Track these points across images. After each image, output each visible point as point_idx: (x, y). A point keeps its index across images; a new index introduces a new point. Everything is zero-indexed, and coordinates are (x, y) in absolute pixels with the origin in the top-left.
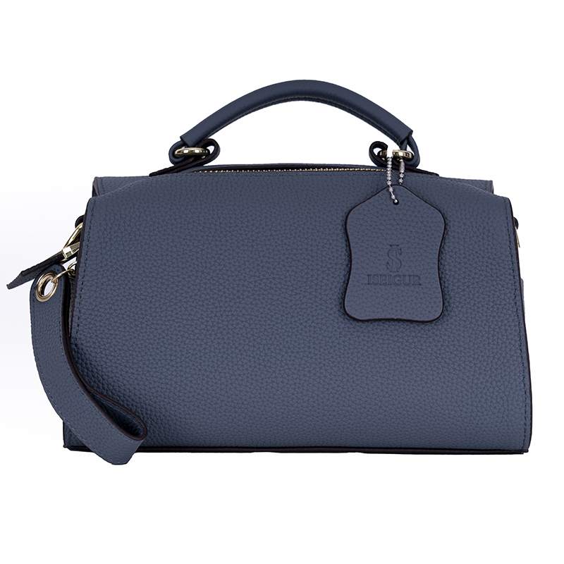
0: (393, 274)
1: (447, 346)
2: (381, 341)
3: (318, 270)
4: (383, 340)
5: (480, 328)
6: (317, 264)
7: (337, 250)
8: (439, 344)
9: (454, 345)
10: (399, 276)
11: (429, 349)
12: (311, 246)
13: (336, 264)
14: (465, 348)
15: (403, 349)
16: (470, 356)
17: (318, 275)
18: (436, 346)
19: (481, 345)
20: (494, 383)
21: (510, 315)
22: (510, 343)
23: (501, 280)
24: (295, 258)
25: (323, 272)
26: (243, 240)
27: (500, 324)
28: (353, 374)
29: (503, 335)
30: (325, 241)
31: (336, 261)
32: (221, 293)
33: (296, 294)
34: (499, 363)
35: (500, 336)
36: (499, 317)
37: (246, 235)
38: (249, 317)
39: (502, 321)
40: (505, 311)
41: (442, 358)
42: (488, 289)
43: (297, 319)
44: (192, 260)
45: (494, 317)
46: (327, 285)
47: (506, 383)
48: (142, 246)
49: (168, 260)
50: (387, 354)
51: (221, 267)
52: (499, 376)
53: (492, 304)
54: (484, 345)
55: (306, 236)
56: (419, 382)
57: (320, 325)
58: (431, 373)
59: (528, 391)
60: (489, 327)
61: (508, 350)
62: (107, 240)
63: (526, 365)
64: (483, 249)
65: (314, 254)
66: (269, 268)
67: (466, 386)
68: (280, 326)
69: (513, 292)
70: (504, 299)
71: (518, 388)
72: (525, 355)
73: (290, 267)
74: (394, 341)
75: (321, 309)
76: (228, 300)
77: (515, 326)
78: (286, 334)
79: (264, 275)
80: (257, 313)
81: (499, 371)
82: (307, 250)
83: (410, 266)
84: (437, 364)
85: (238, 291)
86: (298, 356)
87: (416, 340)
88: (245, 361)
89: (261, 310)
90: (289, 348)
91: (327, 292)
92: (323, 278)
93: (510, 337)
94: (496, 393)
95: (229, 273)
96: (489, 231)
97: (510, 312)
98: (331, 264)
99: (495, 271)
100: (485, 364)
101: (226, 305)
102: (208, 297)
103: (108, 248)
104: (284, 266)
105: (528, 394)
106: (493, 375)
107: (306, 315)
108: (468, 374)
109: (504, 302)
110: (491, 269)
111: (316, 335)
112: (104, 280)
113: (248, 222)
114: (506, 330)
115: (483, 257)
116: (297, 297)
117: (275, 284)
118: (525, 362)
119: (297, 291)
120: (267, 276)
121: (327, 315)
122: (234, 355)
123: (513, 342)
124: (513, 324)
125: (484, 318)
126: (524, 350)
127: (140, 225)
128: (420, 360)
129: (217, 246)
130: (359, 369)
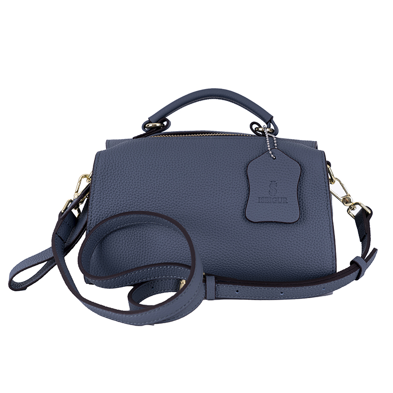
0: (272, 197)
1: (290, 232)
2: (254, 229)
3: (220, 191)
4: (255, 229)
5: (308, 222)
6: (219, 188)
7: (230, 180)
8: (286, 231)
9: (294, 232)
10: (276, 198)
11: (280, 234)
12: (216, 178)
13: (230, 187)
14: (300, 233)
15: (266, 233)
16: (303, 237)
17: (220, 193)
18: (284, 232)
19: (309, 232)
20: (316, 252)
21: (324, 215)
22: (324, 230)
23: (320, 196)
24: (207, 184)
25: (223, 192)
26: (179, 175)
27: (319, 220)
28: (239, 247)
29: (320, 226)
30: (224, 175)
31: (229, 186)
32: (167, 203)
33: (208, 203)
34: (319, 241)
35: (319, 226)
36: (318, 216)
37: (181, 172)
38: (182, 216)
39: (320, 218)
40: (322, 213)
41: (288, 238)
42: (312, 201)
43: (208, 217)
44: (152, 185)
45: (316, 216)
46: (224, 199)
47: (323, 252)
48: (124, 178)
49: (138, 185)
50: (257, 236)
51: (167, 189)
52: (319, 248)
53: (315, 209)
54: (310, 231)
55: (213, 172)
56: (275, 252)
57: (221, 221)
58: (281, 246)
59: (334, 256)
60: (313, 221)
61: (323, 234)
62: (105, 174)
63: (333, 242)
64: (309, 179)
65: (218, 182)
66: (193, 189)
67: (300, 254)
68: (199, 221)
69: (326, 202)
70: (321, 206)
71: (329, 255)
72: (333, 237)
73: (204, 189)
74: (261, 229)
75: (221, 212)
76: (171, 206)
77: (327, 221)
78: (202, 225)
79: (190, 194)
80: (187, 214)
81: (319, 245)
82: (213, 180)
83: (281, 193)
84: (284, 242)
85: (176, 202)
86: (208, 237)
87: (273, 229)
88: (180, 240)
89: (189, 212)
90: (204, 233)
91: (224, 203)
92: (222, 195)
93: (324, 227)
94: (317, 258)
95: (171, 192)
96: (313, 169)
97: (325, 213)
98: (226, 187)
99: (316, 191)
100: (311, 241)
101: (170, 209)
102: (160, 205)
103: (106, 179)
104: (201, 188)
105: (334, 258)
106: (315, 247)
107: (213, 215)
108: (302, 247)
109: (321, 208)
110: (314, 190)
111: (218, 226)
112: (104, 196)
113: (182, 165)
114: (322, 223)
115: (309, 184)
116: (208, 205)
117: (196, 198)
118: (333, 240)
119: (208, 202)
120: (192, 193)
121: (224, 215)
122: (174, 237)
123: (326, 230)
124: (326, 220)
125: (310, 216)
126: (332, 234)
127: (124, 166)
128: (275, 239)
129: (165, 177)
130: (242, 245)
